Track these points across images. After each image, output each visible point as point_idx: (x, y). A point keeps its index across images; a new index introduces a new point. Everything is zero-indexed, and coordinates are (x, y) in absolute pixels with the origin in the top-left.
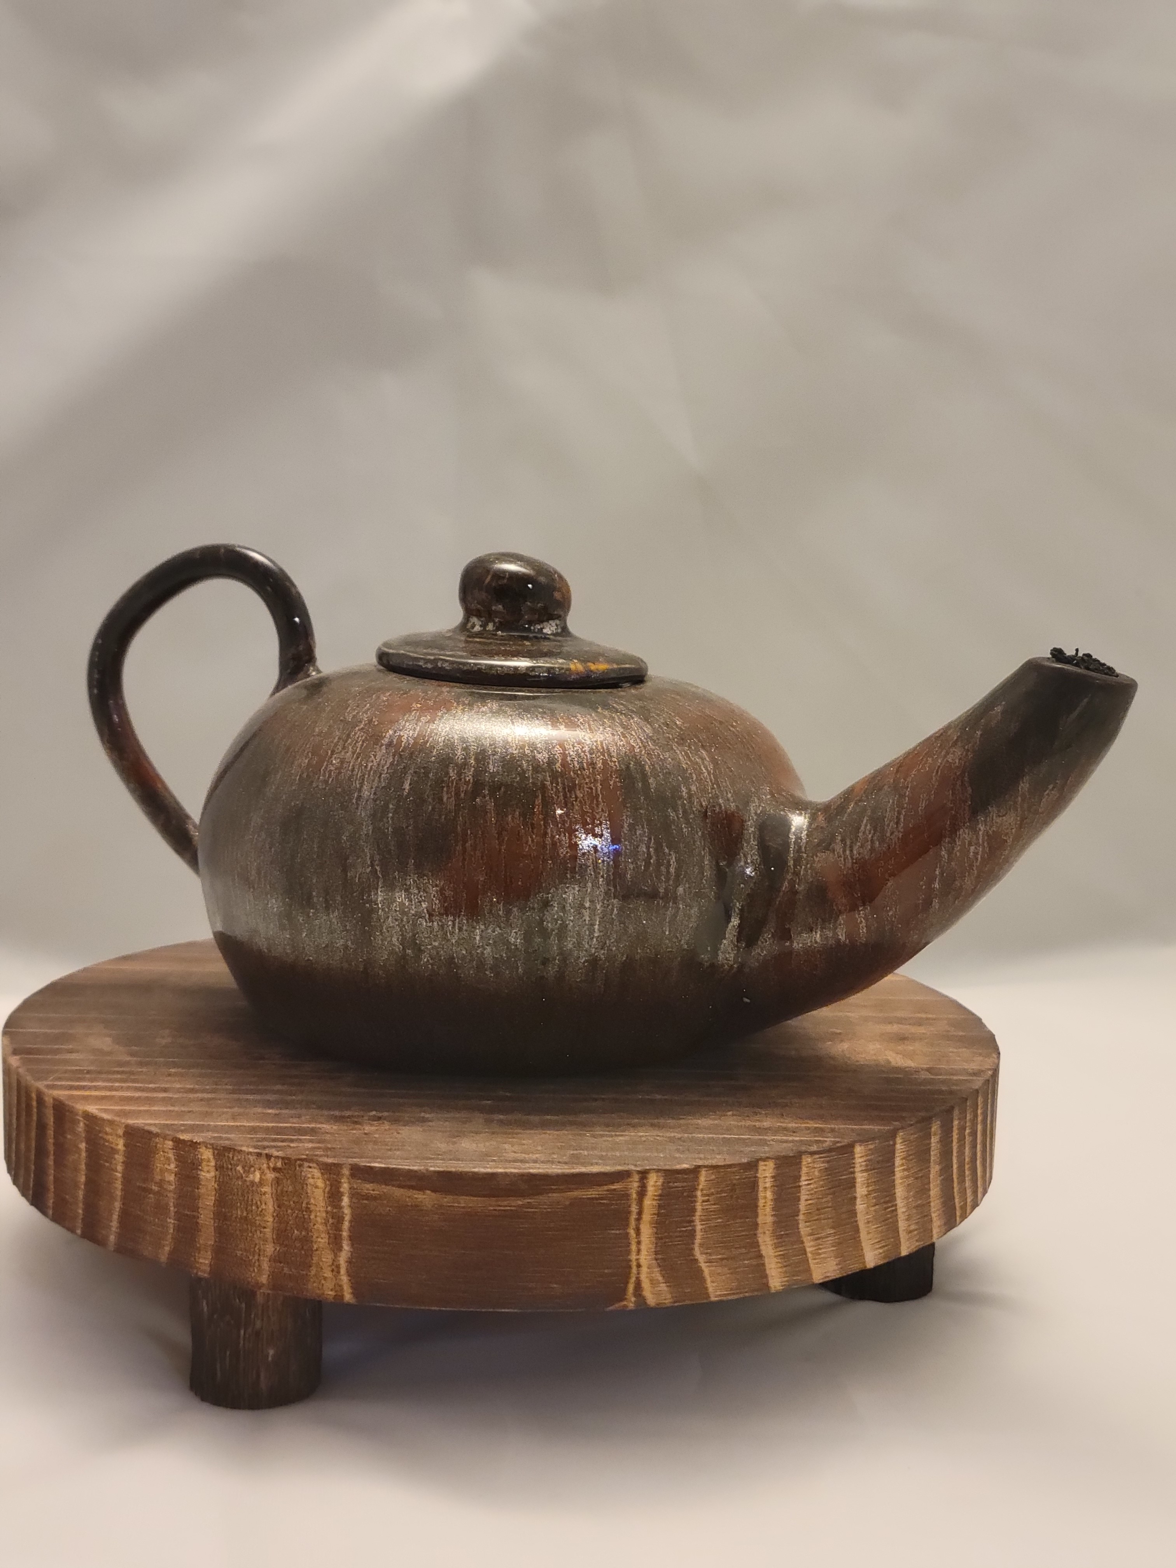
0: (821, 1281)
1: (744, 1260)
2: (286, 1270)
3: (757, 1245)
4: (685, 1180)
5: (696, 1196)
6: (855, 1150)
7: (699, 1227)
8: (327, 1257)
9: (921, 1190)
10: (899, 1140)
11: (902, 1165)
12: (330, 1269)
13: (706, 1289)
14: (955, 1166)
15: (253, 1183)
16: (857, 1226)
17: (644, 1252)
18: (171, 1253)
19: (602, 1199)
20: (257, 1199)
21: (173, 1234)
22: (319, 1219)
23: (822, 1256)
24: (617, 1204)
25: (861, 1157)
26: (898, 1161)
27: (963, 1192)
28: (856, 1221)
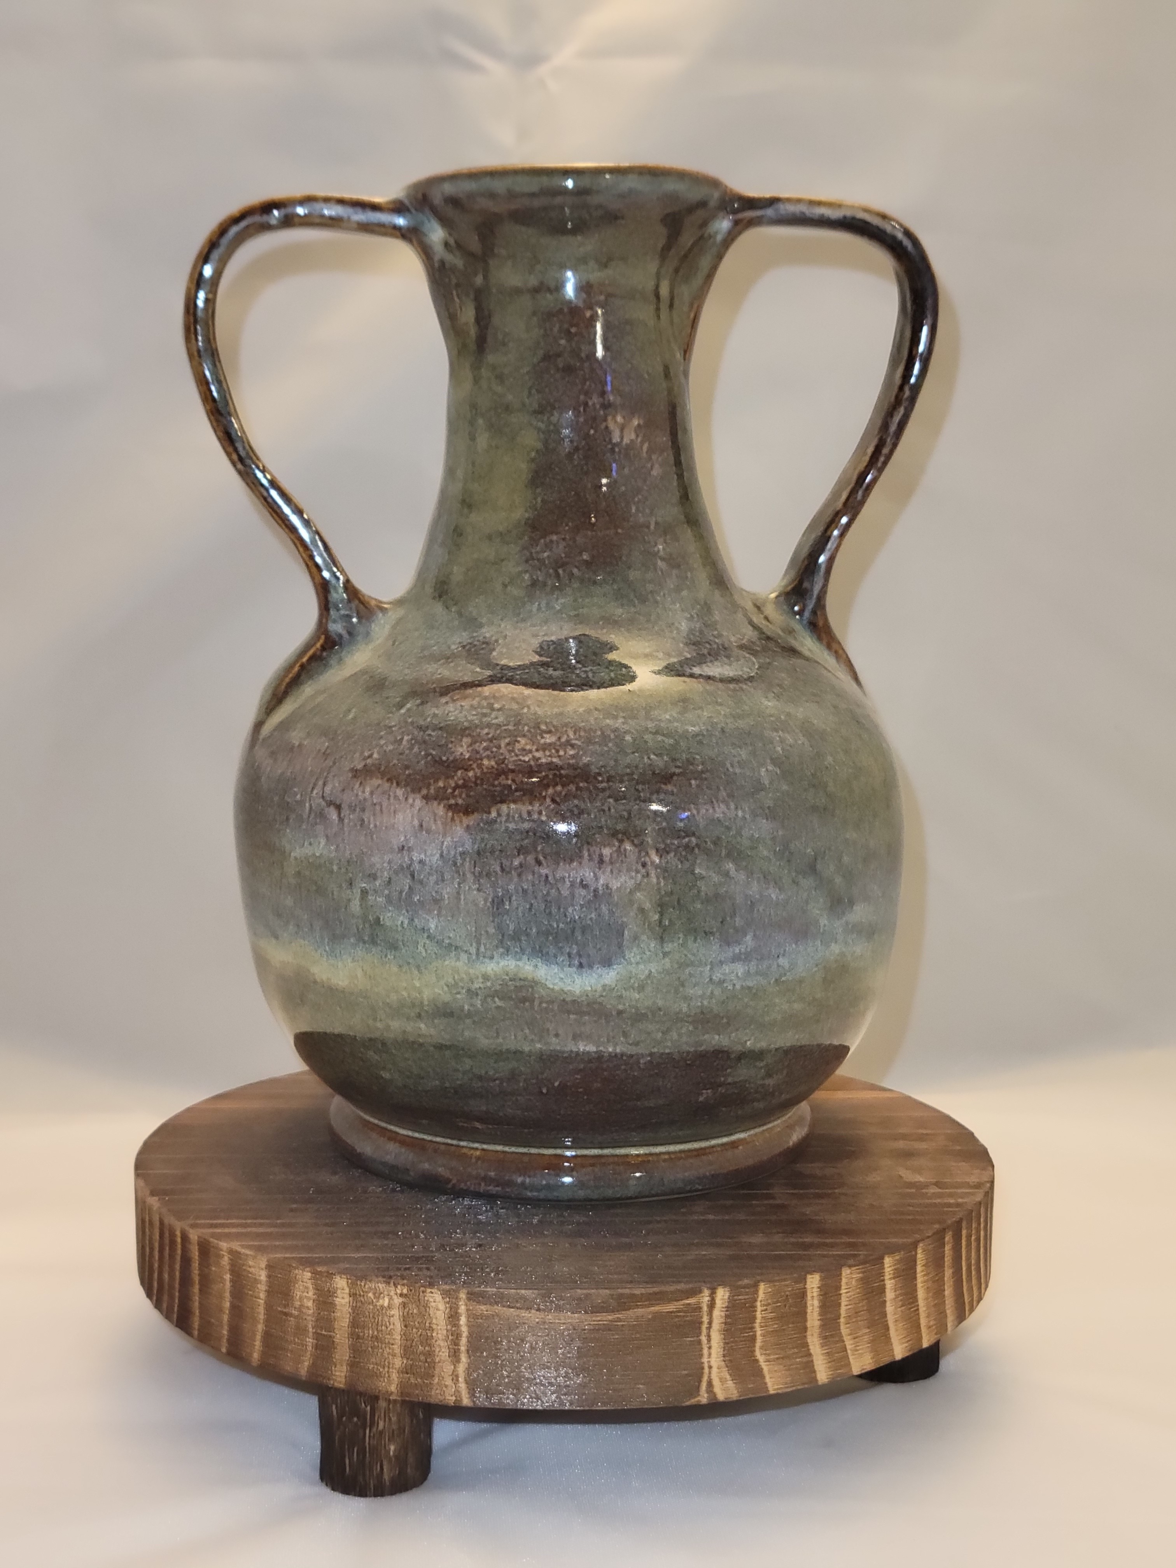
0: (859, 1373)
1: (796, 1358)
2: (413, 1380)
3: (806, 1345)
4: (747, 1294)
5: (756, 1307)
6: (885, 1261)
7: (759, 1332)
8: (448, 1368)
9: (938, 1292)
10: (919, 1251)
11: (922, 1271)
12: (451, 1377)
13: (766, 1384)
14: (964, 1269)
15: (382, 1307)
16: (887, 1325)
17: (714, 1355)
18: (309, 1367)
19: (679, 1312)
20: (387, 1320)
21: (311, 1351)
22: (440, 1336)
23: (860, 1352)
24: (691, 1316)
25: (890, 1266)
26: (919, 1268)
27: (970, 1289)
28: (887, 1321)
